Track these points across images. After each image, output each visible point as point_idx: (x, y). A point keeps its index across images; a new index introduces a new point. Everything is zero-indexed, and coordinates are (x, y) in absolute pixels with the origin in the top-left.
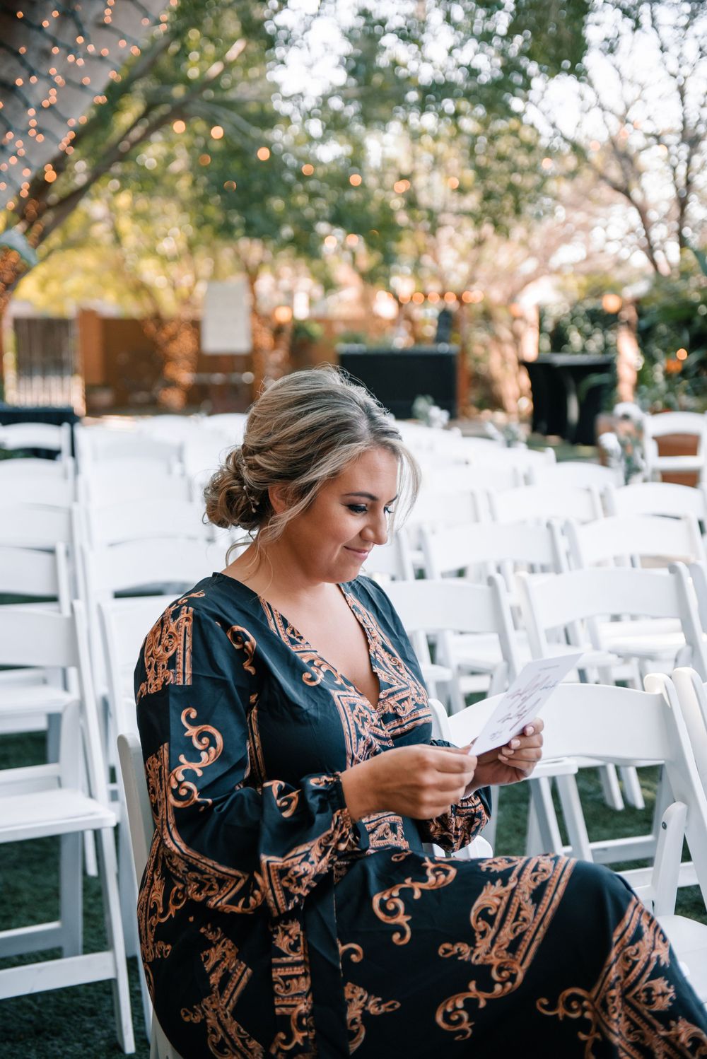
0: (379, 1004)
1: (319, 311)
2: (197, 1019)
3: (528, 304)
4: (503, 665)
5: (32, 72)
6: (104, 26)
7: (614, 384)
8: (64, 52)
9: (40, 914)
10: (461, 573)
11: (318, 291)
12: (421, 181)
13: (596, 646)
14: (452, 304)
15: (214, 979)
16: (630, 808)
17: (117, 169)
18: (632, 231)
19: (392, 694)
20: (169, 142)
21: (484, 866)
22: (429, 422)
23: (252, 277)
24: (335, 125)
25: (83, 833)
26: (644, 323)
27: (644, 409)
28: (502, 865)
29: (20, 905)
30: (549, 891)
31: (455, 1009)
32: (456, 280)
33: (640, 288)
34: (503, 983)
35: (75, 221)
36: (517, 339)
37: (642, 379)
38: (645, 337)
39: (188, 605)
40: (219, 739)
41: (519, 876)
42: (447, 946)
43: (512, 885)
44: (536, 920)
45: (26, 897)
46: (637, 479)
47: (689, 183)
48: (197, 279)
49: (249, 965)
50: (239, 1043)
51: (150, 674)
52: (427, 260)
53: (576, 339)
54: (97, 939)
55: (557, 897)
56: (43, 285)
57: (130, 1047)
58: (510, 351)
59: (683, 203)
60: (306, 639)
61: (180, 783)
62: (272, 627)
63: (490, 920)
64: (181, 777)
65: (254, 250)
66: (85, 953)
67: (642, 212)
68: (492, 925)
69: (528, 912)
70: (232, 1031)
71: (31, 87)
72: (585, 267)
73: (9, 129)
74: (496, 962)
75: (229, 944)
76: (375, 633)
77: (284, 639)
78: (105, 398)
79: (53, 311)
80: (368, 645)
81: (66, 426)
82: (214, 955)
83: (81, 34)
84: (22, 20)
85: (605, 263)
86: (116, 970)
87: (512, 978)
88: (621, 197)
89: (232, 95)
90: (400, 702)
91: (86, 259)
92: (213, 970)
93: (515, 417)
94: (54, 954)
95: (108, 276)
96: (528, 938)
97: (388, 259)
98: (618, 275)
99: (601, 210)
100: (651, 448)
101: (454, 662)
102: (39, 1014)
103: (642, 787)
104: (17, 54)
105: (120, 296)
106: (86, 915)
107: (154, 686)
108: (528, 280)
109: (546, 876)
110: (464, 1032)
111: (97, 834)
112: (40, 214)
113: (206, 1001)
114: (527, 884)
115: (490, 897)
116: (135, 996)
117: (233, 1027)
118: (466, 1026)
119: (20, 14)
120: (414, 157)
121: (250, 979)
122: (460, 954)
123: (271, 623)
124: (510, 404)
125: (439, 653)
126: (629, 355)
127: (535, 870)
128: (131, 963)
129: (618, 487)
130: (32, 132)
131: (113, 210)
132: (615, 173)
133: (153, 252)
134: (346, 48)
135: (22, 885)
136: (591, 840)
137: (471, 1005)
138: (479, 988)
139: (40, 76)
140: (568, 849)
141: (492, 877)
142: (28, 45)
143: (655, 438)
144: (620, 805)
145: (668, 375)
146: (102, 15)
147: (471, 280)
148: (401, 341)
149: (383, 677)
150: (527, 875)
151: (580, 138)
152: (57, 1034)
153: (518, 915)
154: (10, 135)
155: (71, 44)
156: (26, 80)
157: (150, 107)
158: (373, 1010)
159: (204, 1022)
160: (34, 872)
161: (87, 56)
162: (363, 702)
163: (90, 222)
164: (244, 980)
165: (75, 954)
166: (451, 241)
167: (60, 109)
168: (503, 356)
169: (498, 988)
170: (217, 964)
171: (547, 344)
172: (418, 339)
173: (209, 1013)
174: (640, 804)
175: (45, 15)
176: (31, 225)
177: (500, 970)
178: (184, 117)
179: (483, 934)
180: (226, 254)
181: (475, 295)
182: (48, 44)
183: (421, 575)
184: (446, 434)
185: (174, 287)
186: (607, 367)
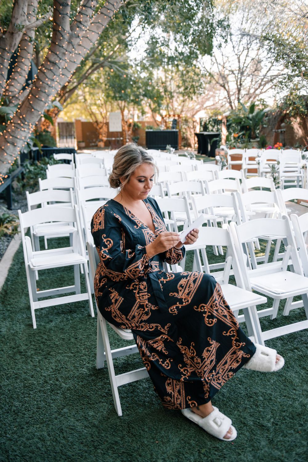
0: (154, 307)
1: (140, 120)
2: (109, 310)
3: (197, 118)
4: (187, 220)
5: (60, 59)
6: (80, 45)
7: (220, 141)
8: (69, 53)
9: (70, 283)
10: (178, 194)
11: (140, 115)
12: (168, 83)
13: (212, 214)
14: (176, 118)
15: (113, 301)
16: (220, 255)
17: (85, 81)
18: (225, 98)
19: (158, 230)
20: (99, 73)
21: (181, 274)
22: (170, 152)
23: (122, 111)
24: (144, 68)
25: (80, 265)
26: (228, 124)
27: (228, 148)
28: (186, 274)
29: (65, 281)
30: (197, 280)
31: (173, 309)
32: (178, 111)
33: (227, 113)
34: (185, 303)
35: (74, 96)
36: (194, 127)
37: (228, 139)
38: (228, 127)
39: (104, 208)
40: (112, 241)
41: (190, 277)
42: (172, 293)
43: (188, 279)
44: (194, 288)
45: (66, 279)
46: (225, 168)
47: (241, 85)
48: (107, 112)
49: (123, 297)
50: (120, 316)
51: (95, 227)
52: (170, 105)
53: (210, 128)
54: (84, 290)
55: (199, 282)
56: (66, 114)
57: (93, 315)
58: (192, 130)
59: (239, 90)
60: (136, 216)
61: (103, 254)
62: (127, 214)
63: (183, 287)
64: (103, 253)
65: (123, 104)
66: (81, 293)
67: (228, 92)
68: (183, 288)
69: (192, 285)
70: (118, 313)
71: (60, 63)
72: (213, 107)
73: (55, 75)
74: (184, 298)
75: (116, 292)
76: (154, 214)
77: (130, 216)
78: (83, 145)
79: (69, 121)
80: (152, 217)
81: (72, 154)
82: (113, 295)
83: (74, 48)
84: (58, 45)
85: (218, 106)
86: (89, 297)
87: (188, 301)
88: (222, 88)
89: (116, 60)
90: (160, 232)
91: (77, 106)
92: (113, 298)
93: (193, 150)
94: (73, 293)
95: (83, 111)
96: (192, 292)
97: (159, 105)
98: (222, 110)
99: (218, 92)
100: (229, 158)
101: (175, 218)
102: (71, 307)
103: (223, 250)
104: (56, 54)
105: (86, 116)
106: (81, 283)
107: (96, 230)
108: (197, 111)
109: (197, 277)
110: (175, 313)
111: (83, 264)
112: (64, 94)
113: (111, 306)
114: (192, 279)
115: (183, 282)
116: (94, 303)
117: (118, 312)
118: (176, 312)
119: (57, 43)
120: (166, 77)
121: (123, 301)
122: (175, 295)
123: (126, 213)
124: (193, 146)
125: (171, 216)
126: (224, 132)
127: (194, 275)
128: (93, 295)
129: (220, 171)
130: (61, 75)
131: (84, 92)
132: (221, 82)
133: (95, 104)
134: (147, 46)
135: (65, 276)
136: (209, 264)
137: (177, 308)
138: (179, 304)
139: (62, 60)
140: (203, 266)
141: (184, 277)
142: (59, 51)
143: (230, 155)
144: (218, 255)
145: (234, 138)
146: (79, 42)
147: (182, 111)
148: (163, 128)
149: (156, 226)
150: (192, 276)
151: (211, 71)
152: (75, 312)
153: (189, 286)
154: (55, 76)
155: (71, 51)
156: (59, 61)
157: (93, 64)
158: (153, 308)
159: (111, 311)
160: (68, 273)
161: (75, 53)
162: (151, 232)
163: (78, 96)
164: (122, 301)
165: (79, 293)
166: (176, 101)
167: (68, 69)
168: (191, 132)
169: (184, 303)
170: (114, 297)
171: (202, 129)
172: (168, 128)
173: (112, 309)
174: (223, 254)
175: (64, 43)
176: (62, 98)
177: (185, 299)
178: (103, 67)
179: (181, 291)
180: (115, 104)
181: (183, 115)
182: (65, 51)
183: (167, 195)
184: (174, 155)
185: (101, 114)
186: (218, 136)
